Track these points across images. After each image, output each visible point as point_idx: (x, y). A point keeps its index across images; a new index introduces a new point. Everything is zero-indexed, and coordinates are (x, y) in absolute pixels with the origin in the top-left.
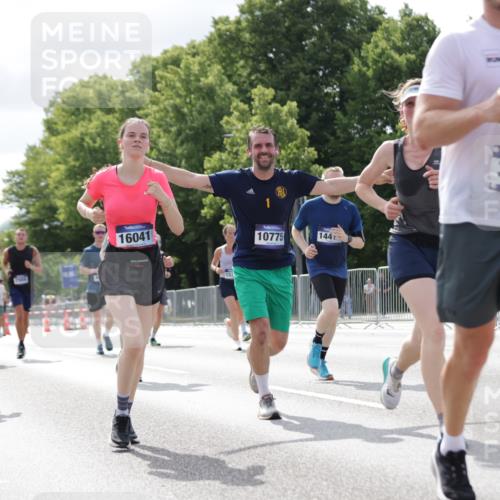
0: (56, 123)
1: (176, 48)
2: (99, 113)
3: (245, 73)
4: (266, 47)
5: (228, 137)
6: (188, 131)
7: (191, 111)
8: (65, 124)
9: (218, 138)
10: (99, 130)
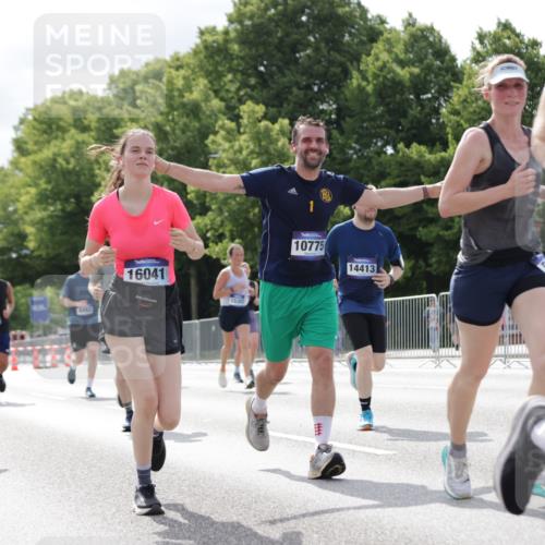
0: (26, 143)
1: (157, 61)
2: (73, 131)
3: (233, 88)
4: (257, 60)
5: (214, 158)
7: (174, 130)
8: (36, 143)
9: (203, 159)
10: (73, 150)
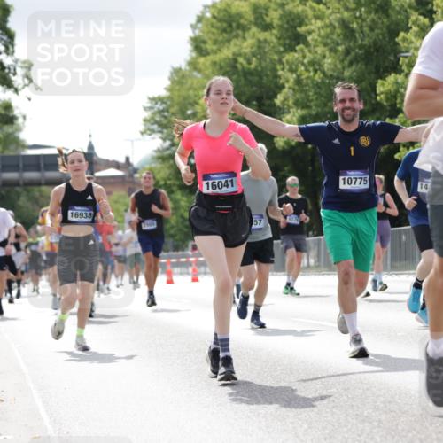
0: (205, 42)
2: (254, 29)
5: (406, 57)
6: (357, 50)
7: (361, 27)
8: (215, 42)
9: (392, 58)
10: (254, 49)
